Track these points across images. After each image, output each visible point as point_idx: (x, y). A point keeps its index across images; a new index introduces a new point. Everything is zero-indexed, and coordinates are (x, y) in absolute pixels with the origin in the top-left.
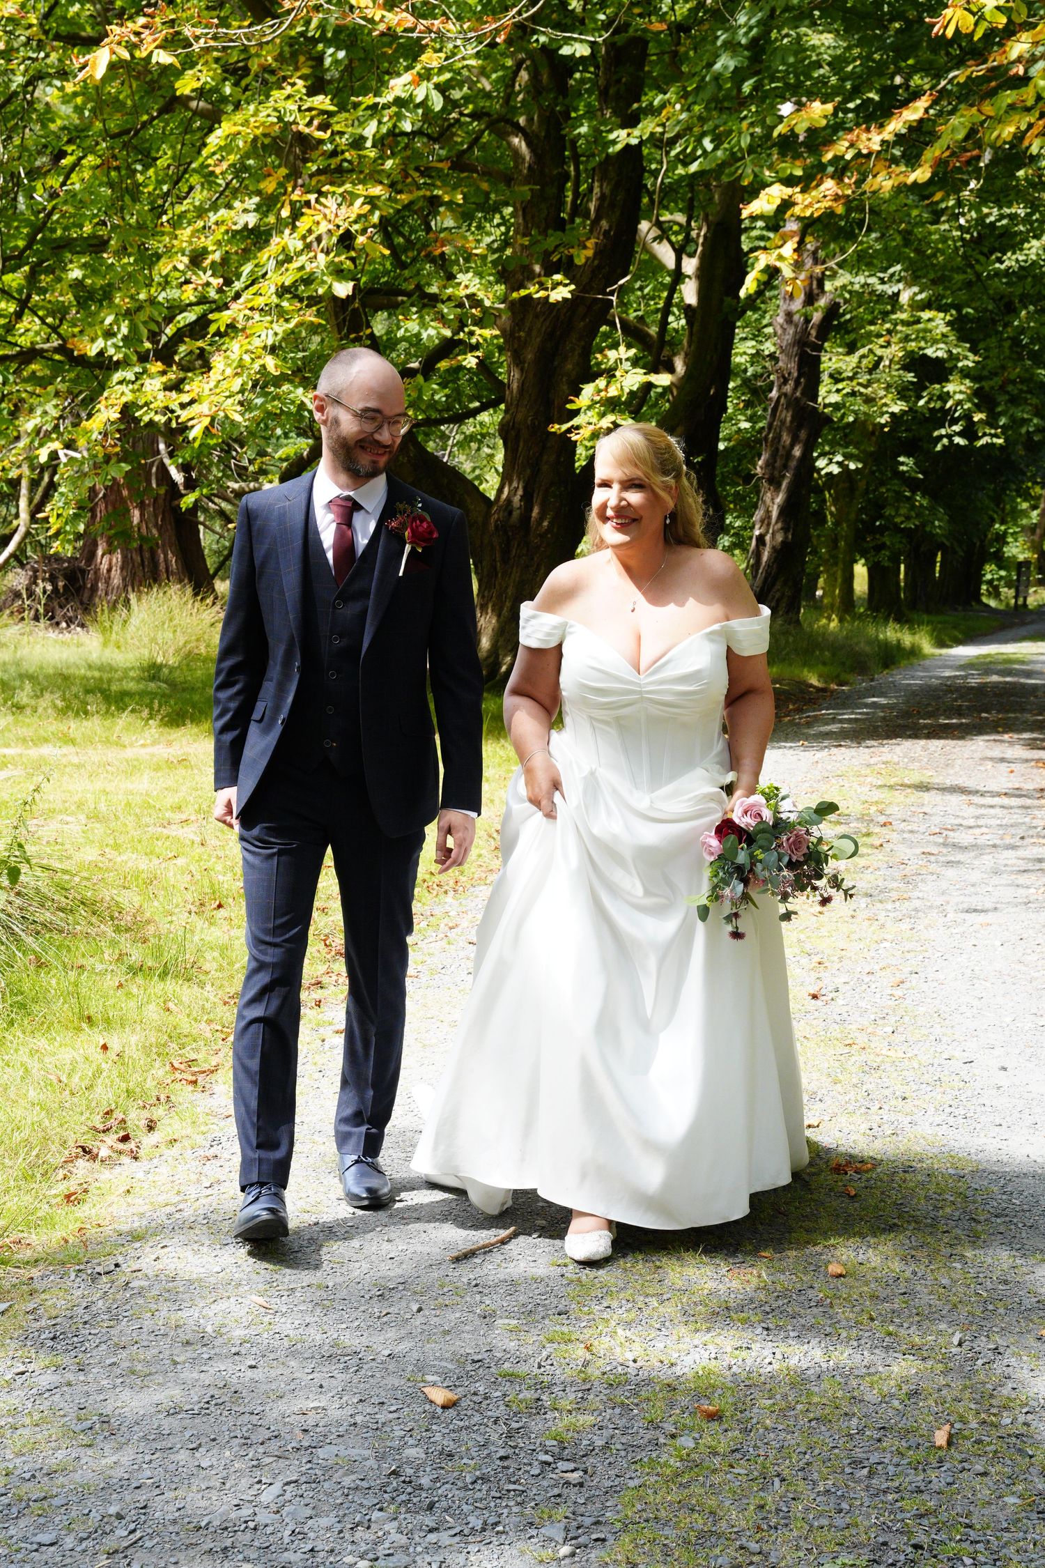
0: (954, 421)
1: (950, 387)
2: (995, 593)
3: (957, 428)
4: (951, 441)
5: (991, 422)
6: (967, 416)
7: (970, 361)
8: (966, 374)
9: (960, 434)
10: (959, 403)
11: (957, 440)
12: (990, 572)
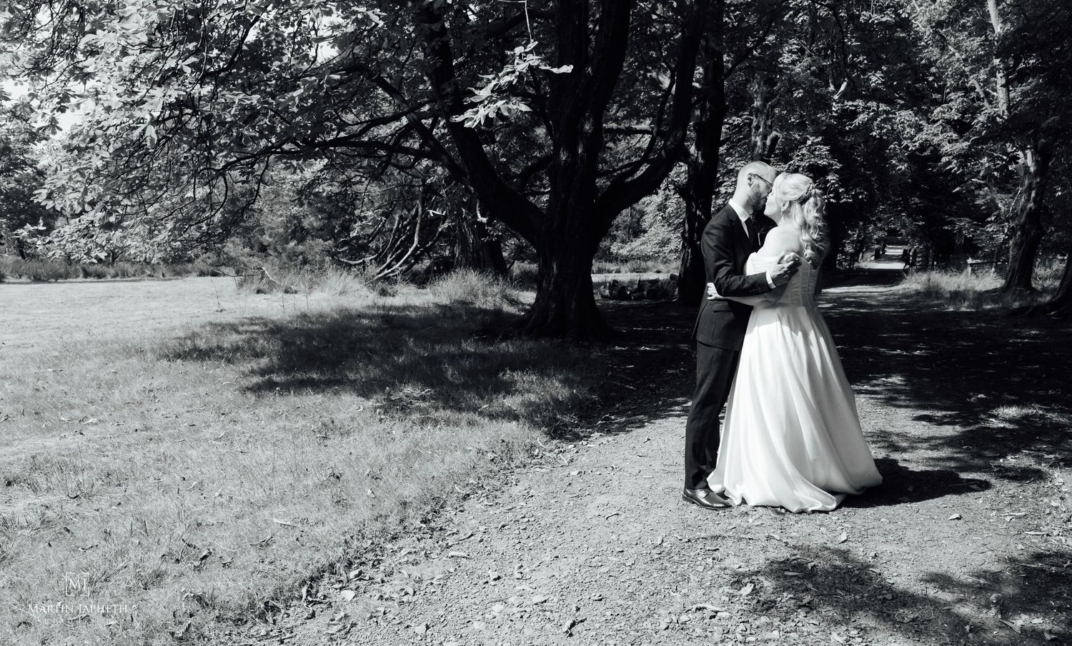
0: (830, 193)
1: (829, 178)
2: (841, 264)
3: (831, 195)
4: (829, 201)
5: (847, 192)
6: (836, 191)
7: (838, 166)
8: (836, 171)
9: (833, 198)
10: (833, 184)
11: (832, 200)
12: (839, 256)
